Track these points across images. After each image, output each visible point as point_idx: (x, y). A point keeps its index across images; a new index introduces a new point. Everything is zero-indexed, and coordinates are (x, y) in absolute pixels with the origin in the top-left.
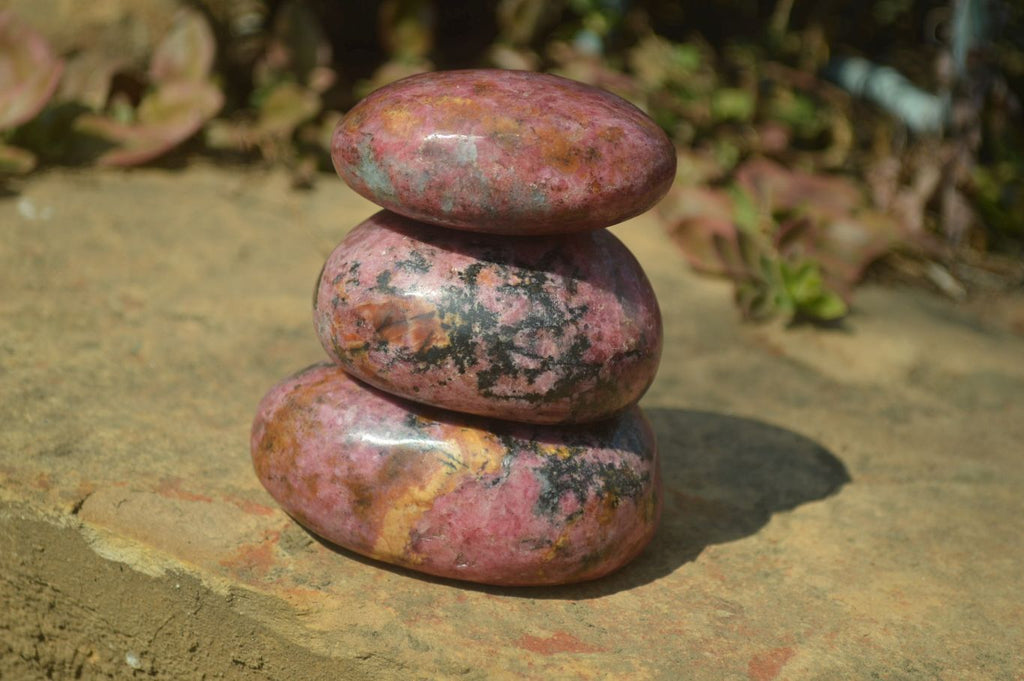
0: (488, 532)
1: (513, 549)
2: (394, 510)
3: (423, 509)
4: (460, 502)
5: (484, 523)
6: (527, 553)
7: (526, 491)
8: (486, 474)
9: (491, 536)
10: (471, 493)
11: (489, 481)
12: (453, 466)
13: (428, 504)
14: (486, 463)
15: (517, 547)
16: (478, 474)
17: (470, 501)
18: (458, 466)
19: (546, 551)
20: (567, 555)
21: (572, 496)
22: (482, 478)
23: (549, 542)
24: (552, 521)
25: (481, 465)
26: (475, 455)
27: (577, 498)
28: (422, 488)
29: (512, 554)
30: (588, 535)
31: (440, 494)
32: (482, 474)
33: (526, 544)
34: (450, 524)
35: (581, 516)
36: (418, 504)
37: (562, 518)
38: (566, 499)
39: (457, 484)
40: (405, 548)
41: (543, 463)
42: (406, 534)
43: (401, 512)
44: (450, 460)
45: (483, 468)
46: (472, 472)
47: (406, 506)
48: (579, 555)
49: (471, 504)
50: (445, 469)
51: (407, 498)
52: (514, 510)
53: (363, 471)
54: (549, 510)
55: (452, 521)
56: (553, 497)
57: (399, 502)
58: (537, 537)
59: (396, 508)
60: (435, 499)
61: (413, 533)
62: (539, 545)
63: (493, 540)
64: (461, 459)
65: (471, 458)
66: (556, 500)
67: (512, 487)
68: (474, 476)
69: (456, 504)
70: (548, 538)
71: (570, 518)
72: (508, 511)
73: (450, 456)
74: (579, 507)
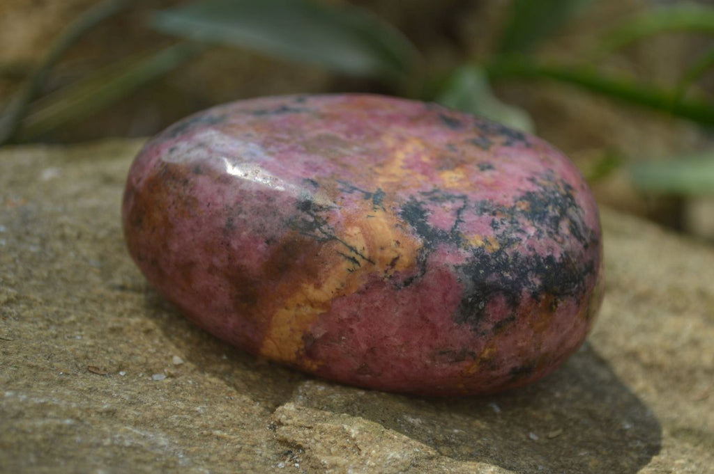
1: (428, 362)
2: (284, 310)
3: (319, 311)
4: (364, 304)
5: (393, 331)
6: (445, 366)
7: (445, 295)
8: (396, 272)
9: (402, 346)
10: (378, 296)
11: (400, 281)
12: (357, 262)
13: (324, 305)
14: (397, 259)
15: (433, 358)
16: (386, 272)
17: (377, 304)
18: (362, 262)
19: (467, 364)
20: (493, 368)
21: (502, 300)
22: (391, 277)
23: (472, 354)
24: (476, 330)
25: (389, 262)
26: (382, 249)
27: (508, 302)
28: (318, 286)
29: (426, 367)
30: (520, 344)
31: (340, 294)
32: (391, 272)
33: (444, 356)
34: (351, 330)
35: (512, 324)
36: (312, 305)
37: (490, 327)
38: (495, 304)
39: (361, 284)
40: (297, 353)
41: (467, 259)
42: (298, 337)
43: (292, 312)
44: (353, 254)
45: (393, 265)
46: (379, 269)
47: (299, 306)
48: (507, 367)
49: (377, 308)
50: (346, 265)
51: (299, 297)
52: (430, 317)
53: (246, 262)
54: (472, 318)
55: (354, 326)
56: (478, 301)
57: (289, 301)
58: (458, 348)
59: (286, 308)
60: (333, 300)
61: (307, 337)
62: (458, 359)
63: (403, 350)
64: (366, 254)
65: (379, 253)
66: (482, 305)
67: (428, 289)
68: (382, 275)
69: (359, 307)
70: (471, 350)
71: (499, 326)
72: (423, 318)
73: (352, 249)
74: (510, 312)
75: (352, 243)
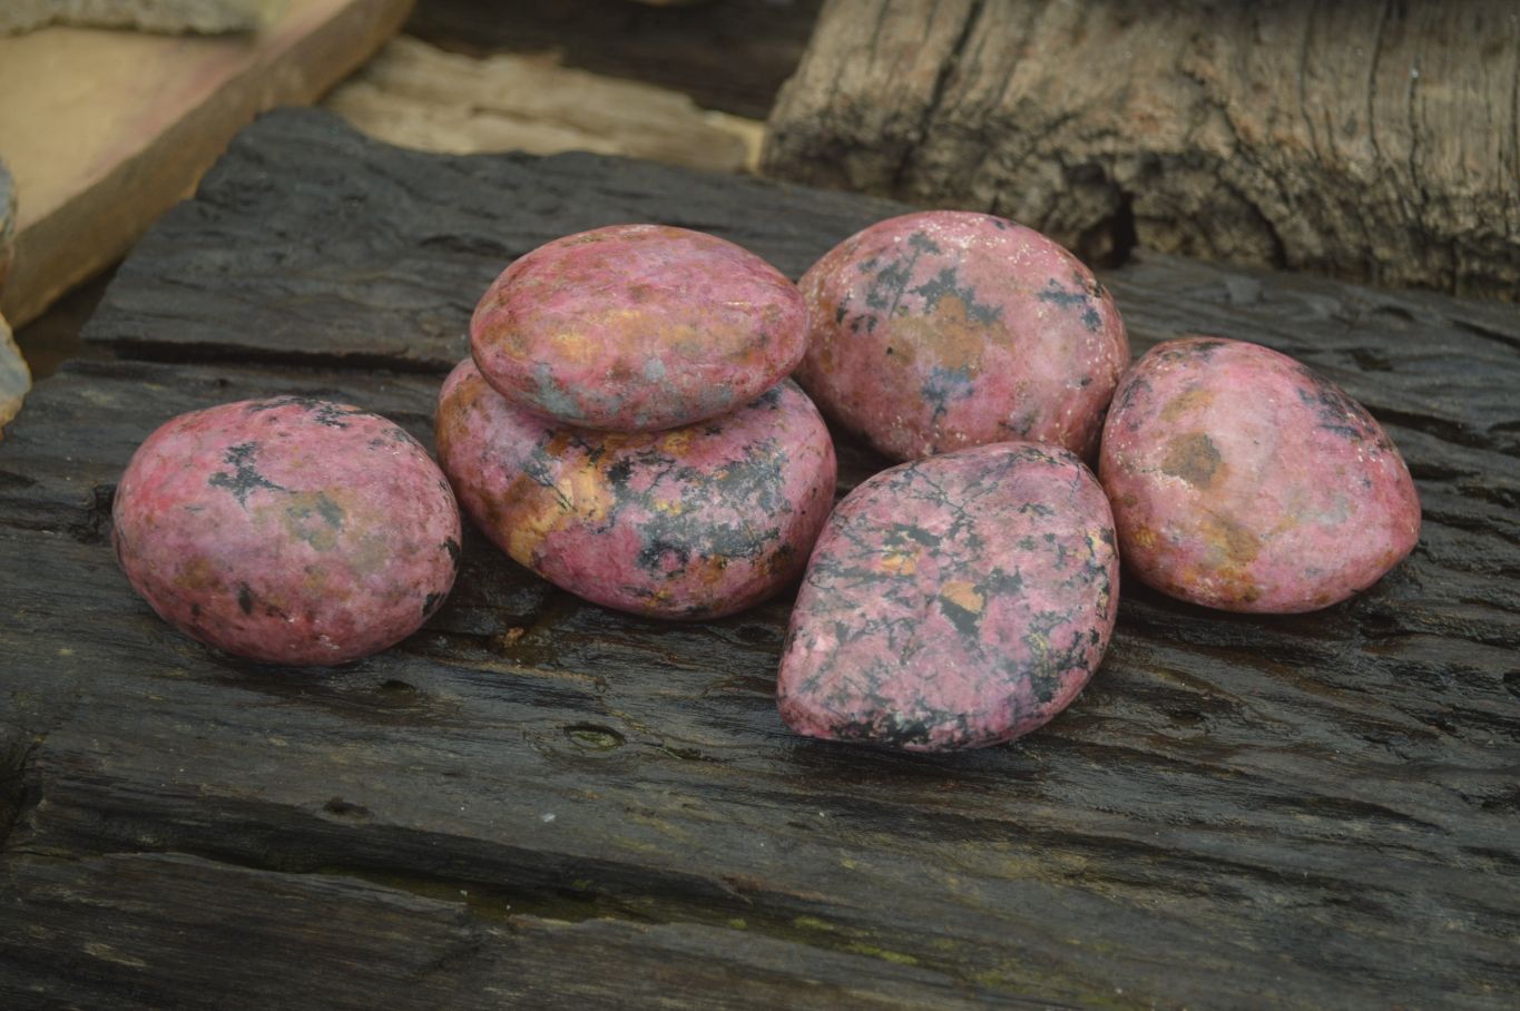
0: (594, 573)
7: (628, 544)
13: (543, 535)
14: (593, 511)
20: (670, 605)
21: (673, 556)
26: (584, 501)
28: (539, 519)
30: (691, 591)
31: (553, 529)
32: (589, 520)
37: (663, 575)
41: (650, 520)
45: (590, 515)
46: (580, 516)
50: (557, 508)
52: (616, 560)
53: (492, 489)
54: (649, 566)
56: (653, 554)
60: (549, 532)
62: (641, 594)
64: (572, 503)
65: (581, 504)
66: (656, 557)
71: (670, 575)
72: (611, 559)
73: (562, 496)
74: (680, 566)
75: (564, 492)
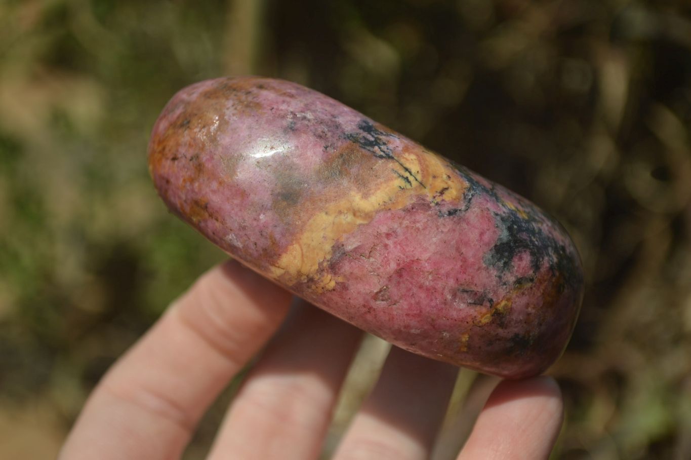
1: (449, 297)
2: (323, 214)
3: (359, 221)
4: (406, 223)
5: (426, 256)
6: (462, 306)
8: (443, 200)
9: (431, 273)
10: (421, 218)
11: (445, 210)
12: (409, 182)
15: (454, 296)
16: (434, 197)
17: (418, 225)
18: (414, 183)
19: (484, 310)
22: (437, 204)
23: (491, 301)
24: (500, 277)
25: (439, 190)
27: (532, 262)
29: (445, 302)
33: (465, 295)
34: (386, 246)
35: (530, 285)
36: (354, 215)
38: (521, 259)
39: (409, 203)
40: (320, 264)
42: (328, 247)
43: (331, 219)
44: (407, 174)
47: (340, 212)
48: (514, 330)
49: (418, 229)
51: (343, 204)
55: (390, 243)
57: (331, 206)
58: (480, 290)
59: (326, 213)
61: (338, 247)
63: (430, 277)
67: (468, 224)
68: (429, 199)
69: (401, 224)
70: (490, 296)
